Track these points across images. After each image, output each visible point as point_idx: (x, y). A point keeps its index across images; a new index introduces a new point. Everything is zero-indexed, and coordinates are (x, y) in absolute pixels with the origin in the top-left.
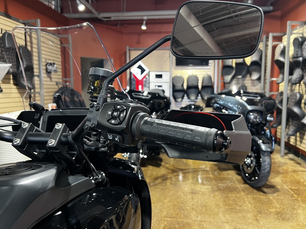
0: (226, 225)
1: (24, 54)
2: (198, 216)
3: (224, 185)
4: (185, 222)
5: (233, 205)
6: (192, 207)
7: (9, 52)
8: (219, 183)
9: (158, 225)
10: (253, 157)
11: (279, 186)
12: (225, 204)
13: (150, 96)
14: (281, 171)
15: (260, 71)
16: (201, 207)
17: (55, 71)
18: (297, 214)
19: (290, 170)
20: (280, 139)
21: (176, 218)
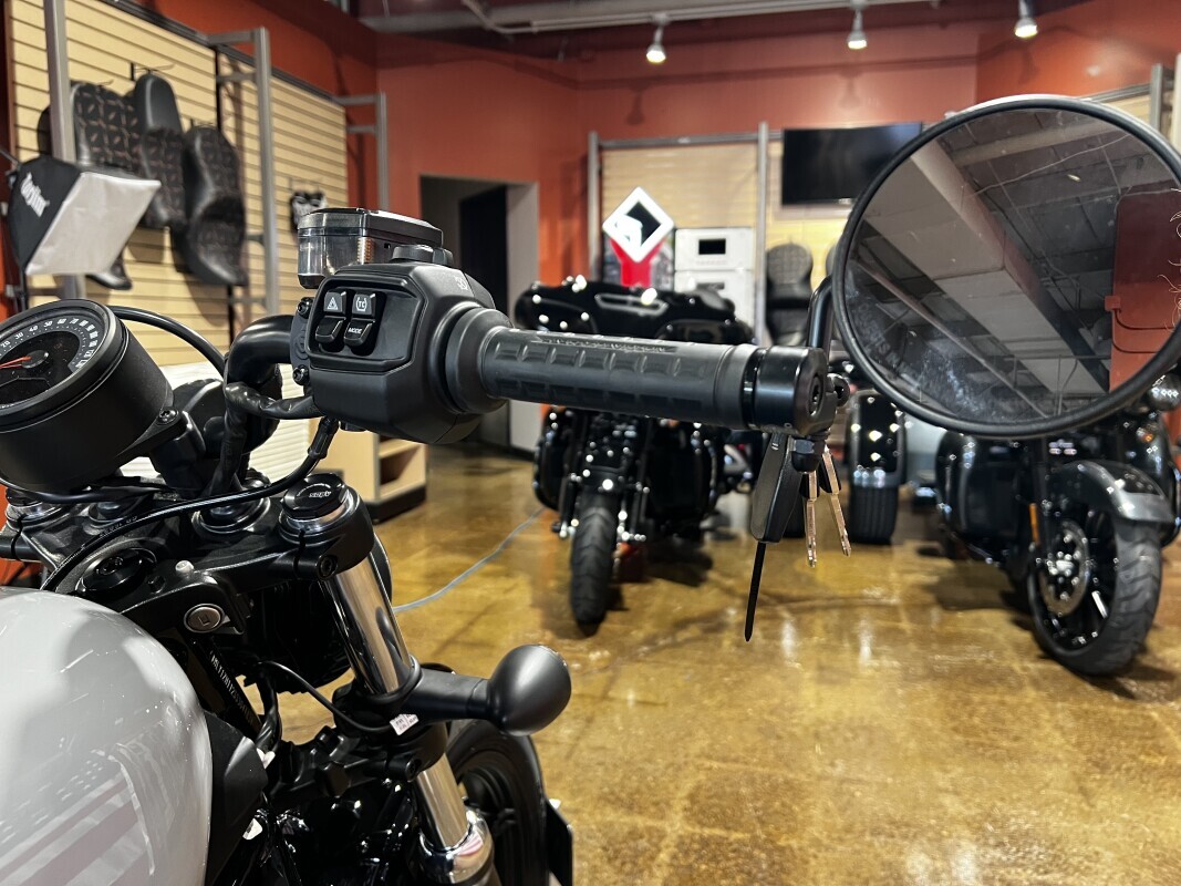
0: (947, 800)
1: (211, 157)
2: (837, 762)
3: (956, 660)
4: (781, 780)
5: (986, 732)
6: (812, 729)
7: (159, 145)
8: (936, 652)
9: (671, 782)
10: (1082, 549)
12: (951, 725)
13: (663, 306)
16: (852, 730)
21: (746, 763)
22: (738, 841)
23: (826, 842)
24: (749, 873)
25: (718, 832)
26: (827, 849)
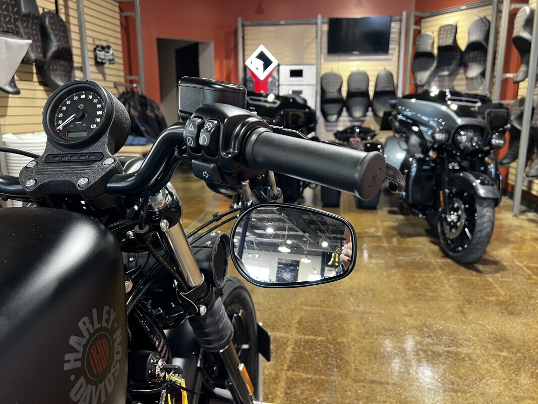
0: (407, 319)
1: (54, 27)
2: (360, 305)
3: (408, 259)
4: (337, 313)
5: (422, 289)
6: (349, 291)
7: (29, 22)
8: (399, 256)
9: (290, 316)
10: (462, 210)
11: (506, 262)
12: (407, 287)
13: (278, 102)
14: (512, 239)
15: (484, 62)
16: (366, 291)
17: (111, 61)
18: (535, 305)
19: (528, 237)
20: (513, 187)
21: (321, 307)
22: (321, 341)
23: (358, 339)
24: (326, 354)
25: (312, 337)
26: (359, 342)
